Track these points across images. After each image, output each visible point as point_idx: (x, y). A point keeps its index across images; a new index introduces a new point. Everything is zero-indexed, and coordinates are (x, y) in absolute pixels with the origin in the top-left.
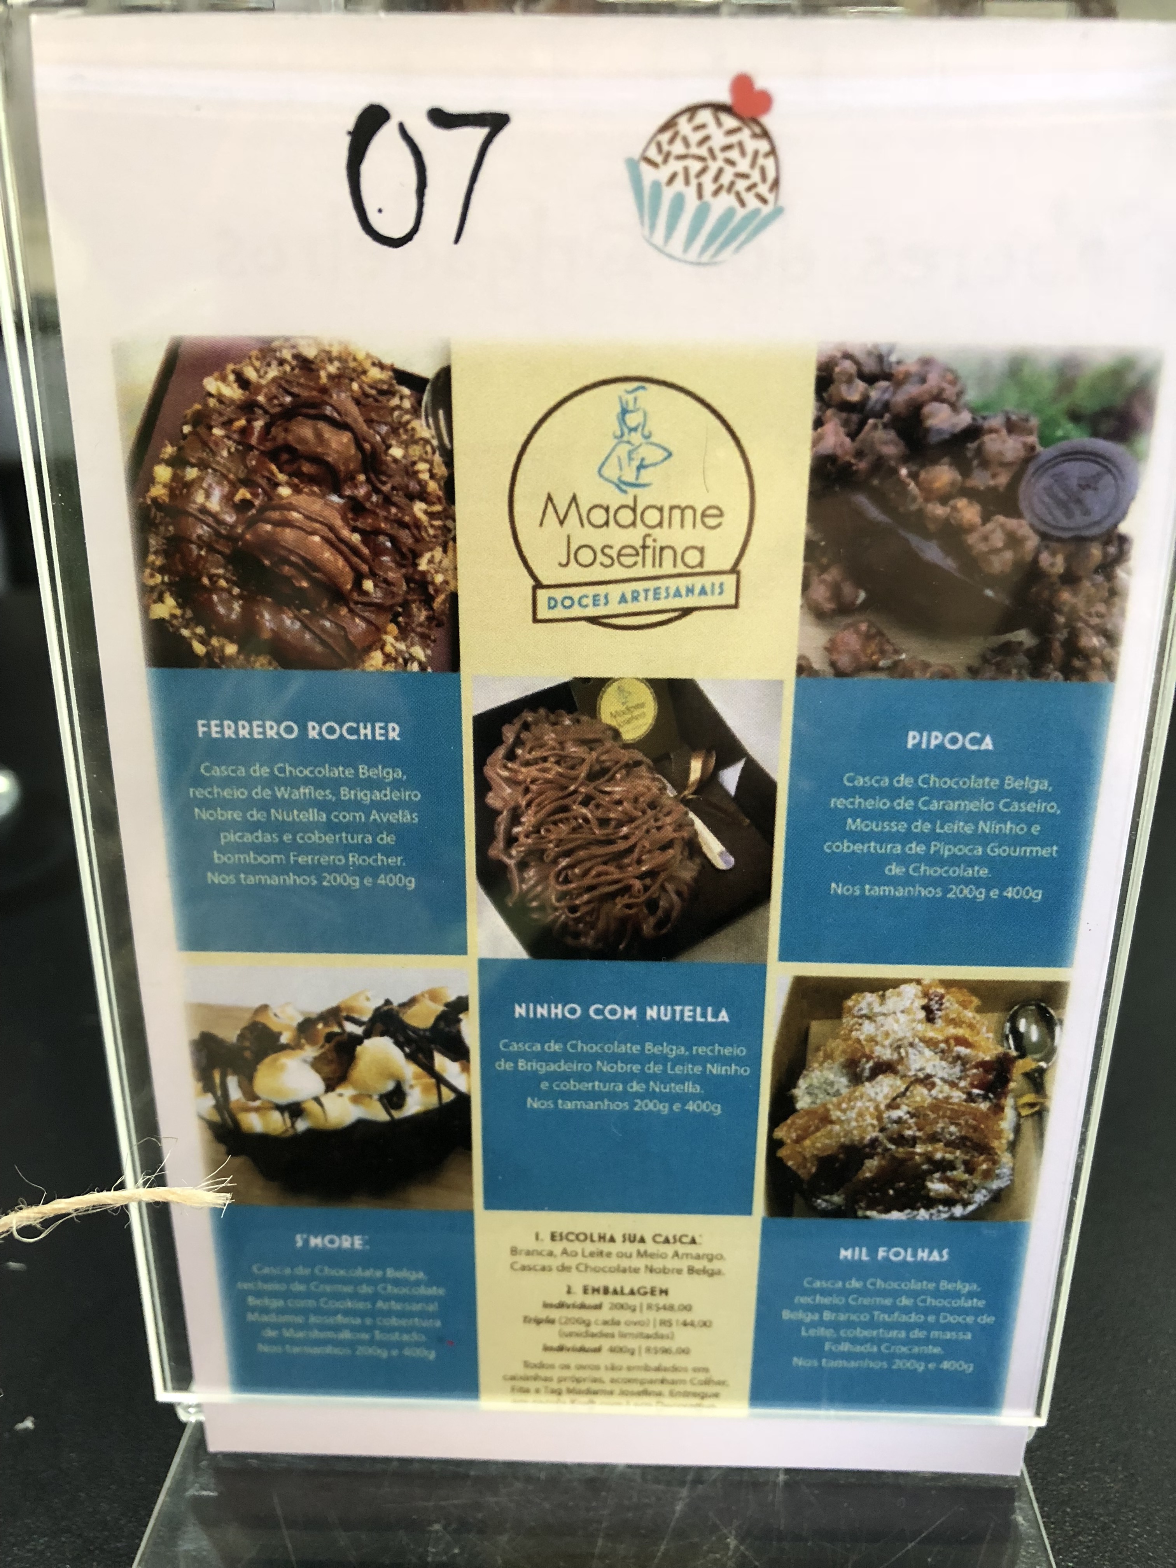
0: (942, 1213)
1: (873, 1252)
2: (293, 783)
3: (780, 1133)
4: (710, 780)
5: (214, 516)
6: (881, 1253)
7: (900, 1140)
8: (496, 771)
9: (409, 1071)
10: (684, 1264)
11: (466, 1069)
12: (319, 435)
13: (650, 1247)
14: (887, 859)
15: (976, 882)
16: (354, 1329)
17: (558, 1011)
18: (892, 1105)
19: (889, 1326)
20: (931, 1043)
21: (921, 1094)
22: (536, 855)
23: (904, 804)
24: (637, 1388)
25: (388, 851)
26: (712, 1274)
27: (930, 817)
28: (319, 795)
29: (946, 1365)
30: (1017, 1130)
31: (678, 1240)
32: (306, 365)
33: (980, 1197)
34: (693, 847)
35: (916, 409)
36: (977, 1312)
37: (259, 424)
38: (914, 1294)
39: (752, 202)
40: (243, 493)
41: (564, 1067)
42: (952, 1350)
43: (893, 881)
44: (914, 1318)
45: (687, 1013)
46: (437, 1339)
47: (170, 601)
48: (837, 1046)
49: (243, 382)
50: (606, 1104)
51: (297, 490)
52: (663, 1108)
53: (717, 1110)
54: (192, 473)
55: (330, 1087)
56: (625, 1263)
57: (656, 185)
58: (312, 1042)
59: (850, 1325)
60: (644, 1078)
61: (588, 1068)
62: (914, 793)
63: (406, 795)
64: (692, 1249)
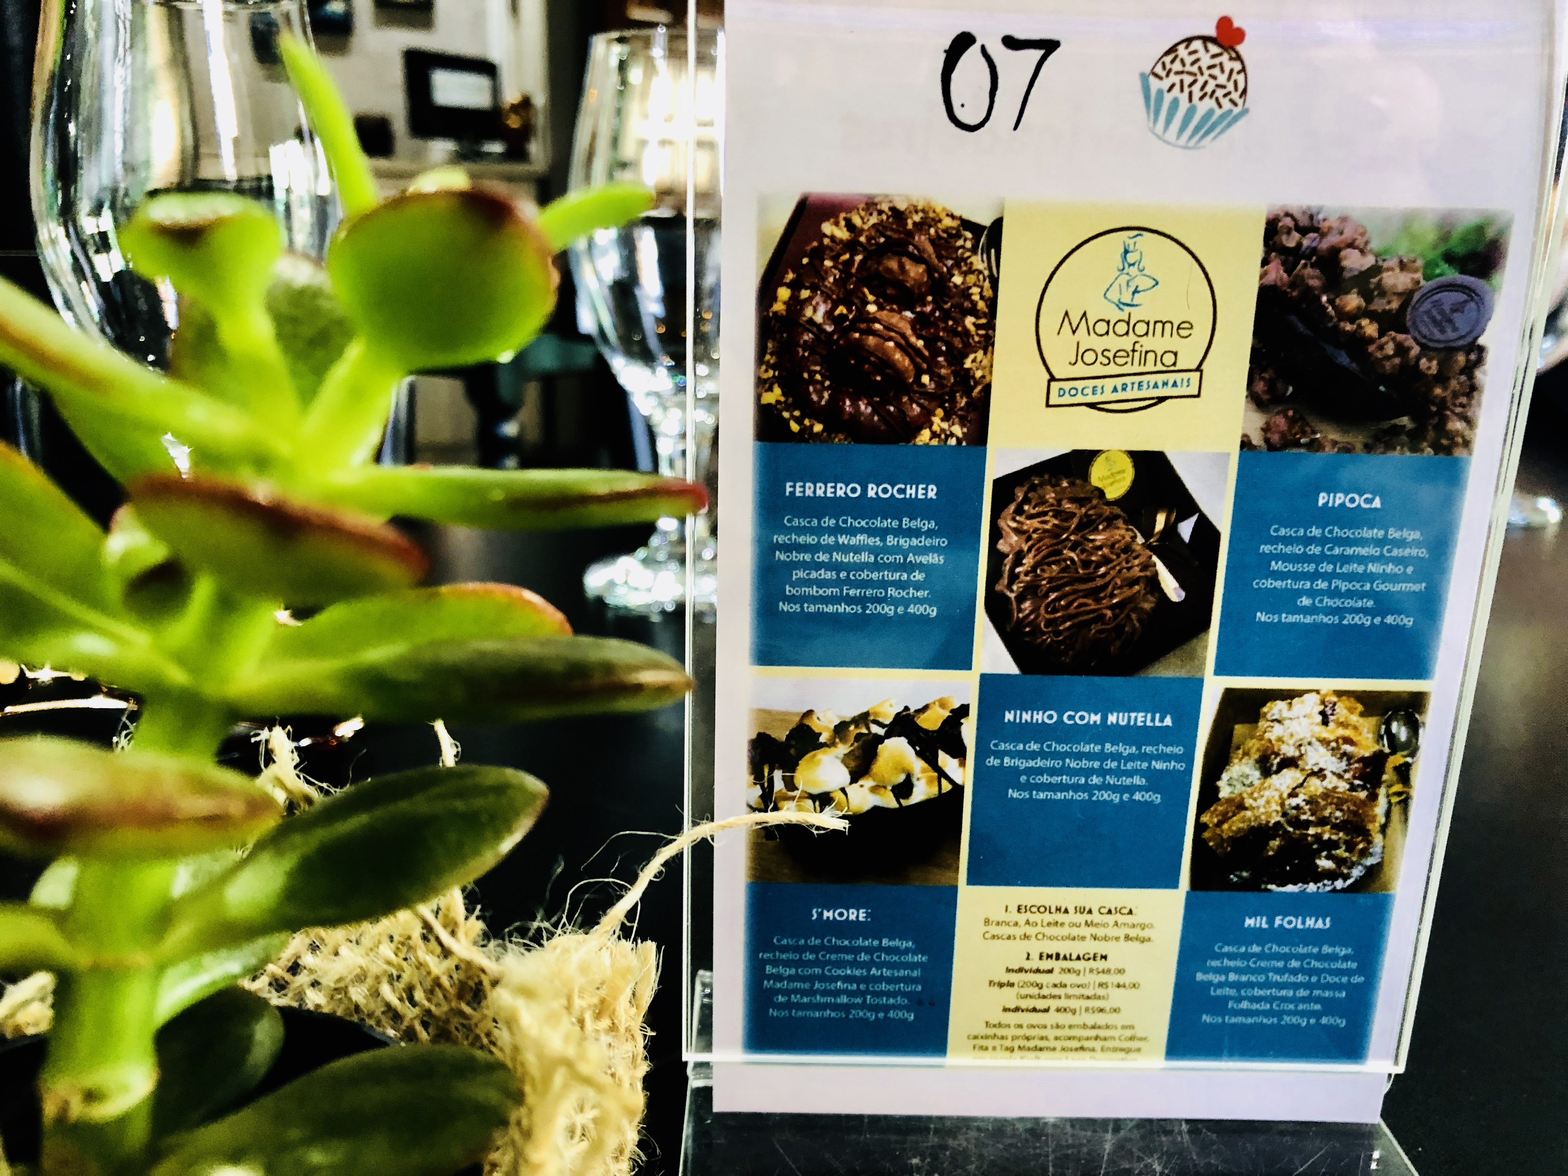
0: (1326, 886)
1: (1271, 921)
2: (852, 532)
3: (1205, 818)
4: (1171, 529)
5: (819, 326)
6: (1278, 921)
7: (1296, 823)
8: (1007, 523)
9: (918, 765)
10: (1121, 932)
11: (963, 764)
12: (902, 266)
13: (1096, 917)
14: (1300, 593)
15: (1364, 611)
16: (850, 994)
17: (1039, 717)
18: (1293, 794)
19: (1281, 986)
20: (1325, 742)
21: (1315, 786)
22: (1031, 591)
23: (1315, 550)
24: (1075, 1044)
25: (918, 586)
26: (1143, 940)
27: (1332, 560)
28: (871, 541)
29: (1324, 1020)
30: (1388, 814)
31: (1119, 911)
32: (898, 215)
33: (1357, 872)
34: (1154, 583)
35: (1335, 252)
36: (1349, 973)
37: (858, 258)
38: (1301, 957)
39: (1226, 104)
40: (841, 310)
41: (1040, 763)
42: (1330, 1008)
43: (1305, 611)
44: (1300, 978)
45: (1140, 718)
46: (916, 1002)
47: (777, 391)
48: (1253, 745)
49: (850, 226)
50: (1070, 794)
51: (881, 308)
52: (1116, 798)
53: (1157, 798)
54: (805, 294)
55: (854, 779)
56: (1075, 932)
57: (1160, 92)
58: (843, 740)
59: (1251, 985)
60: (1103, 772)
61: (1057, 764)
62: (1322, 541)
63: (936, 541)
64: (1129, 919)
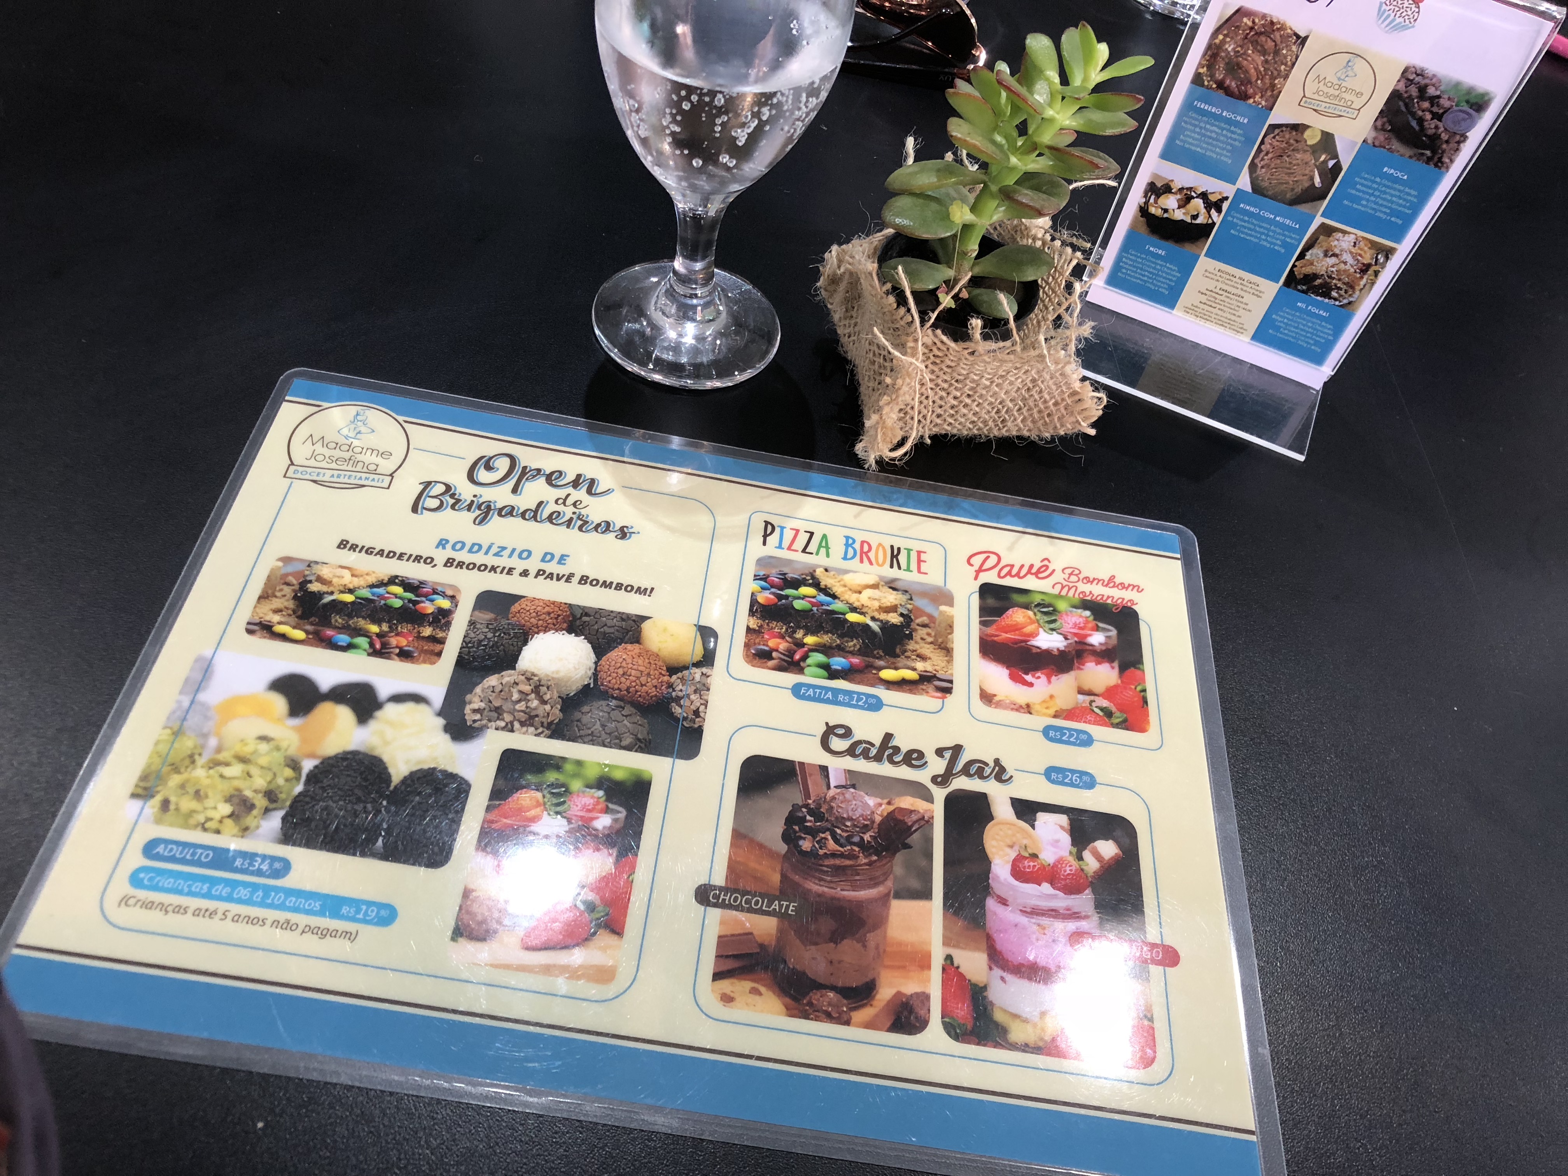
0: (1332, 302)
1: (1307, 307)
2: (1213, 125)
3: (1296, 264)
4: (1325, 162)
5: (1229, 52)
6: (1310, 308)
7: (1330, 277)
8: (1268, 140)
9: (1203, 211)
10: (1252, 291)
11: (1219, 216)
12: (1266, 41)
13: (1245, 283)
14: (1362, 199)
15: (1385, 213)
16: (1148, 277)
17: (1252, 209)
18: (1332, 266)
19: (1302, 330)
20: (1351, 253)
21: (1342, 266)
22: (1267, 166)
23: (1375, 186)
24: (1220, 323)
25: (1228, 151)
26: (1259, 296)
27: (1381, 192)
28: (1217, 130)
29: (1313, 347)
30: (1365, 286)
31: (1254, 284)
32: (1272, 23)
33: (1345, 301)
34: (1312, 178)
35: (1426, 86)
36: (1329, 334)
37: (1252, 33)
38: (1313, 323)
39: (1407, 21)
40: (1239, 49)
41: (1246, 224)
42: (1316, 343)
43: (1363, 206)
44: (1310, 330)
45: (1288, 222)
46: (1171, 288)
47: (1205, 69)
48: (1325, 245)
49: (1254, 22)
50: (1252, 239)
51: (1253, 52)
52: (1268, 245)
53: (1283, 251)
54: (1228, 39)
55: (1179, 208)
56: (1236, 285)
57: (1385, 11)
58: (1180, 194)
59: (1290, 325)
60: (1267, 235)
61: (1252, 227)
62: (1379, 184)
63: (1241, 138)
64: (1257, 288)
